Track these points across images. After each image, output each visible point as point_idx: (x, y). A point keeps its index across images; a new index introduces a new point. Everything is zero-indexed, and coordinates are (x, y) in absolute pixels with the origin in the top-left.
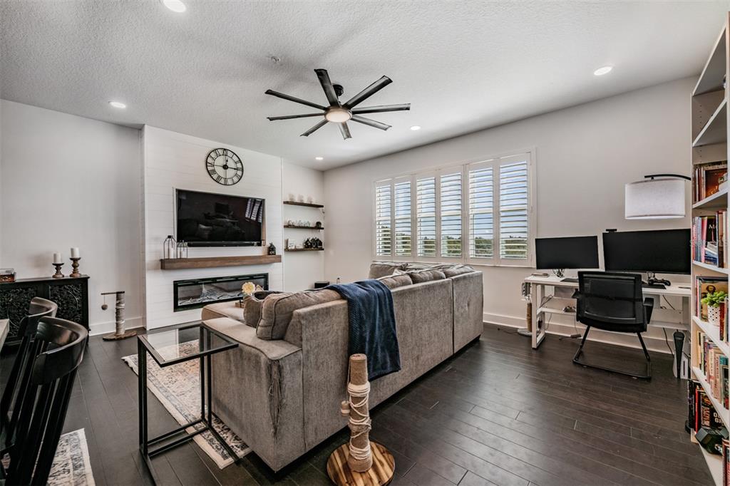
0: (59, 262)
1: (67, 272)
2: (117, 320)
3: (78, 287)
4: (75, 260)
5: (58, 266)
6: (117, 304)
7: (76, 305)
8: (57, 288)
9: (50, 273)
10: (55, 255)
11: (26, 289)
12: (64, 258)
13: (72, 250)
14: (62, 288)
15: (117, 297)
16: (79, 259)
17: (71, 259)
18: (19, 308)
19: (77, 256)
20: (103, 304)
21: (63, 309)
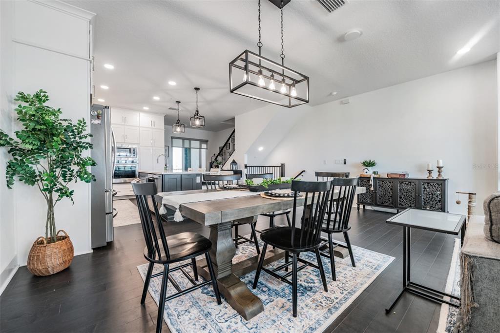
0: (430, 169)
1: (435, 175)
2: (469, 214)
3: (439, 185)
4: (439, 168)
5: (430, 171)
6: (470, 202)
7: (437, 196)
8: (426, 184)
9: (425, 176)
10: (428, 165)
11: (410, 183)
12: (433, 166)
13: (438, 161)
14: (429, 185)
15: (469, 196)
16: (443, 167)
17: (438, 167)
18: (407, 192)
19: (441, 165)
20: (457, 200)
21: (430, 197)
